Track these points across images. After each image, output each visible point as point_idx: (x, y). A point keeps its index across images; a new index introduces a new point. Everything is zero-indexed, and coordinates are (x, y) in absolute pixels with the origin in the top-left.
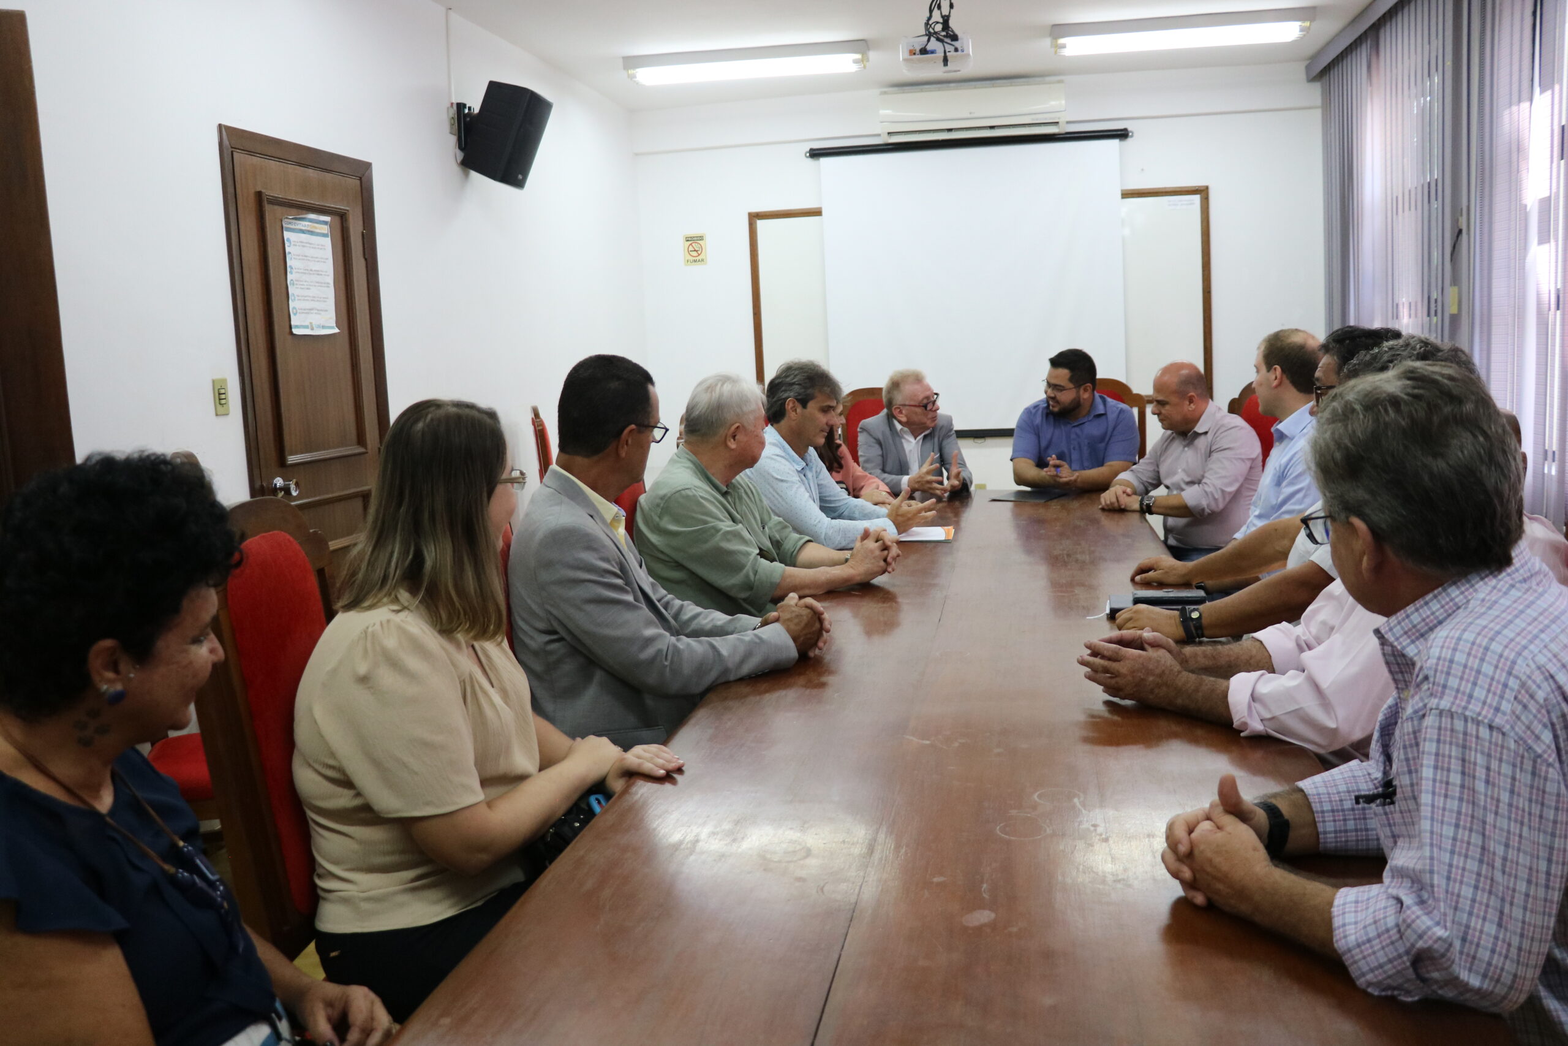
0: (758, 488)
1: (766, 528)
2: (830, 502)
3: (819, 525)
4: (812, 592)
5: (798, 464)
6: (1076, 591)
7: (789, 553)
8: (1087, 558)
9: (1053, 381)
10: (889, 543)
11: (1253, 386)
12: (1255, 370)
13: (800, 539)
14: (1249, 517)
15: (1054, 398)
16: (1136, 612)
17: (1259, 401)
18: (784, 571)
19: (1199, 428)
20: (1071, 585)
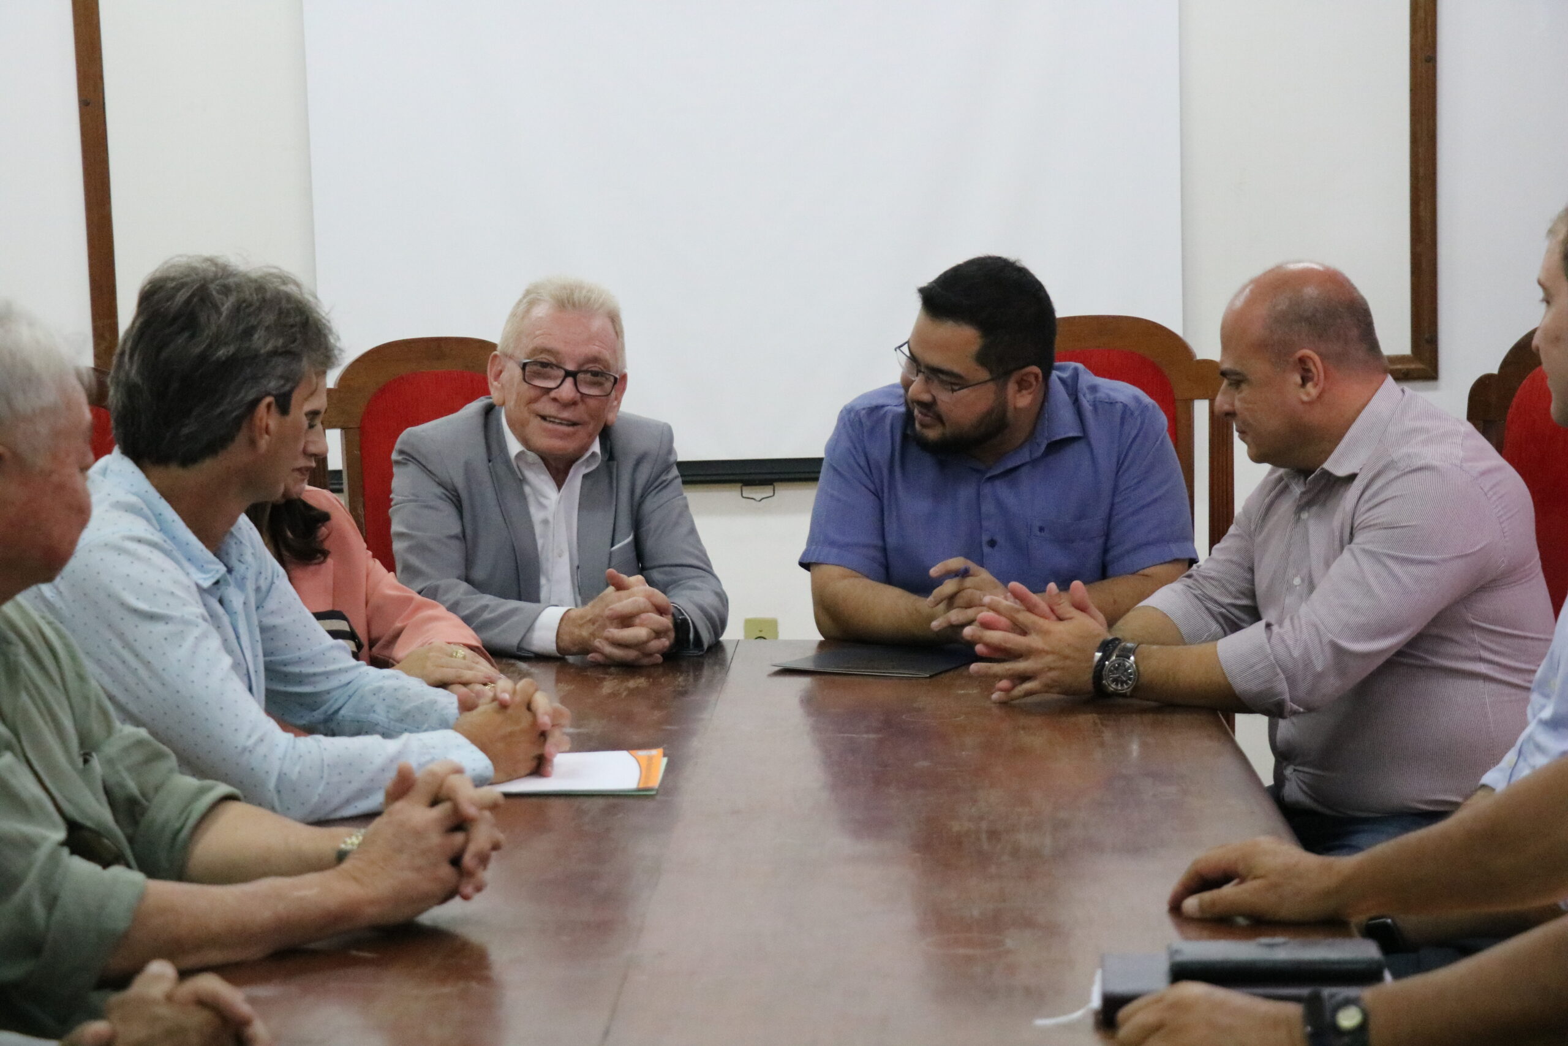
0: (73, 640)
1: (96, 762)
2: (301, 678)
3: (262, 750)
4: (215, 956)
5: (201, 569)
6: (1009, 943)
7: (168, 834)
8: (1046, 842)
9: (935, 359)
10: (471, 811)
11: (1536, 342)
12: (1540, 293)
13: (202, 791)
14: (1524, 725)
15: (928, 407)
16: (1179, 1006)
17: (1550, 383)
18: (142, 897)
19: (1337, 465)
20: (995, 923)
